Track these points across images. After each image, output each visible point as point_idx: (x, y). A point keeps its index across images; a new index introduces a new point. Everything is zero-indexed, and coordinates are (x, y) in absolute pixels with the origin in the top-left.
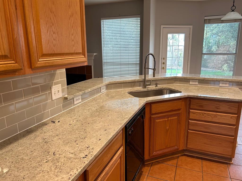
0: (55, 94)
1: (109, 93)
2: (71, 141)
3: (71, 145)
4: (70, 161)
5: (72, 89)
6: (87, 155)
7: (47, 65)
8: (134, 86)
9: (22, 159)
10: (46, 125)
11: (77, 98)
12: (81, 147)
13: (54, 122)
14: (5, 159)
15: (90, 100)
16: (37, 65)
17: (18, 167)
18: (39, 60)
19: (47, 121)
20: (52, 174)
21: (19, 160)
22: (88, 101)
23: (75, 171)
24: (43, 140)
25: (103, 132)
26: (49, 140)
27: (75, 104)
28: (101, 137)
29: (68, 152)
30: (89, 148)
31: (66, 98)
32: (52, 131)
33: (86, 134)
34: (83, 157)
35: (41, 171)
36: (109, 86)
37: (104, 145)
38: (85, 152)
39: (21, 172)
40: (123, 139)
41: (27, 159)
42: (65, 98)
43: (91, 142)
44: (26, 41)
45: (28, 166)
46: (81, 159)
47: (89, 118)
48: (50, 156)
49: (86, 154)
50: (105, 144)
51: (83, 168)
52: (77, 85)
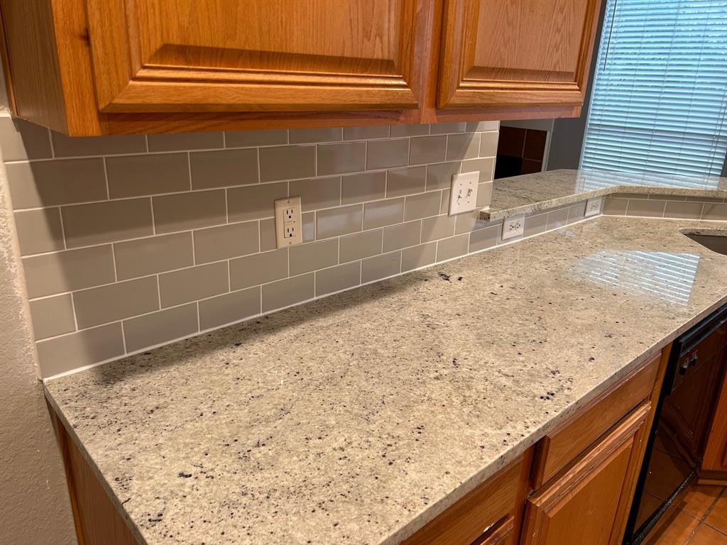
0: (459, 197)
1: (611, 223)
2: (501, 339)
3: (501, 351)
4: (503, 395)
5: (500, 192)
6: (554, 392)
7: (477, 101)
8: (708, 213)
9: (375, 352)
10: (426, 280)
11: (514, 222)
12: (533, 365)
13: (447, 278)
14: (334, 342)
15: (549, 234)
16: (452, 98)
17: (367, 371)
18: (461, 85)
19: (428, 270)
20: (454, 414)
21: (368, 353)
22: (543, 236)
23: (520, 426)
24: (422, 319)
25: (601, 340)
26: (438, 323)
27: (504, 237)
28: (593, 353)
29: (494, 369)
30: (557, 375)
31: (485, 217)
32: (446, 302)
33: (545, 332)
34: (542, 395)
35: (426, 398)
36: (615, 200)
37: (606, 379)
38: (545, 383)
39: (376, 385)
40: (656, 380)
41: (386, 355)
42: (482, 213)
43: (562, 360)
44: (439, 24)
45: (389, 374)
46: (536, 398)
47: (549, 287)
48: (445, 366)
49: (549, 389)
50: (609, 376)
51: (544, 426)
52: (513, 182)
